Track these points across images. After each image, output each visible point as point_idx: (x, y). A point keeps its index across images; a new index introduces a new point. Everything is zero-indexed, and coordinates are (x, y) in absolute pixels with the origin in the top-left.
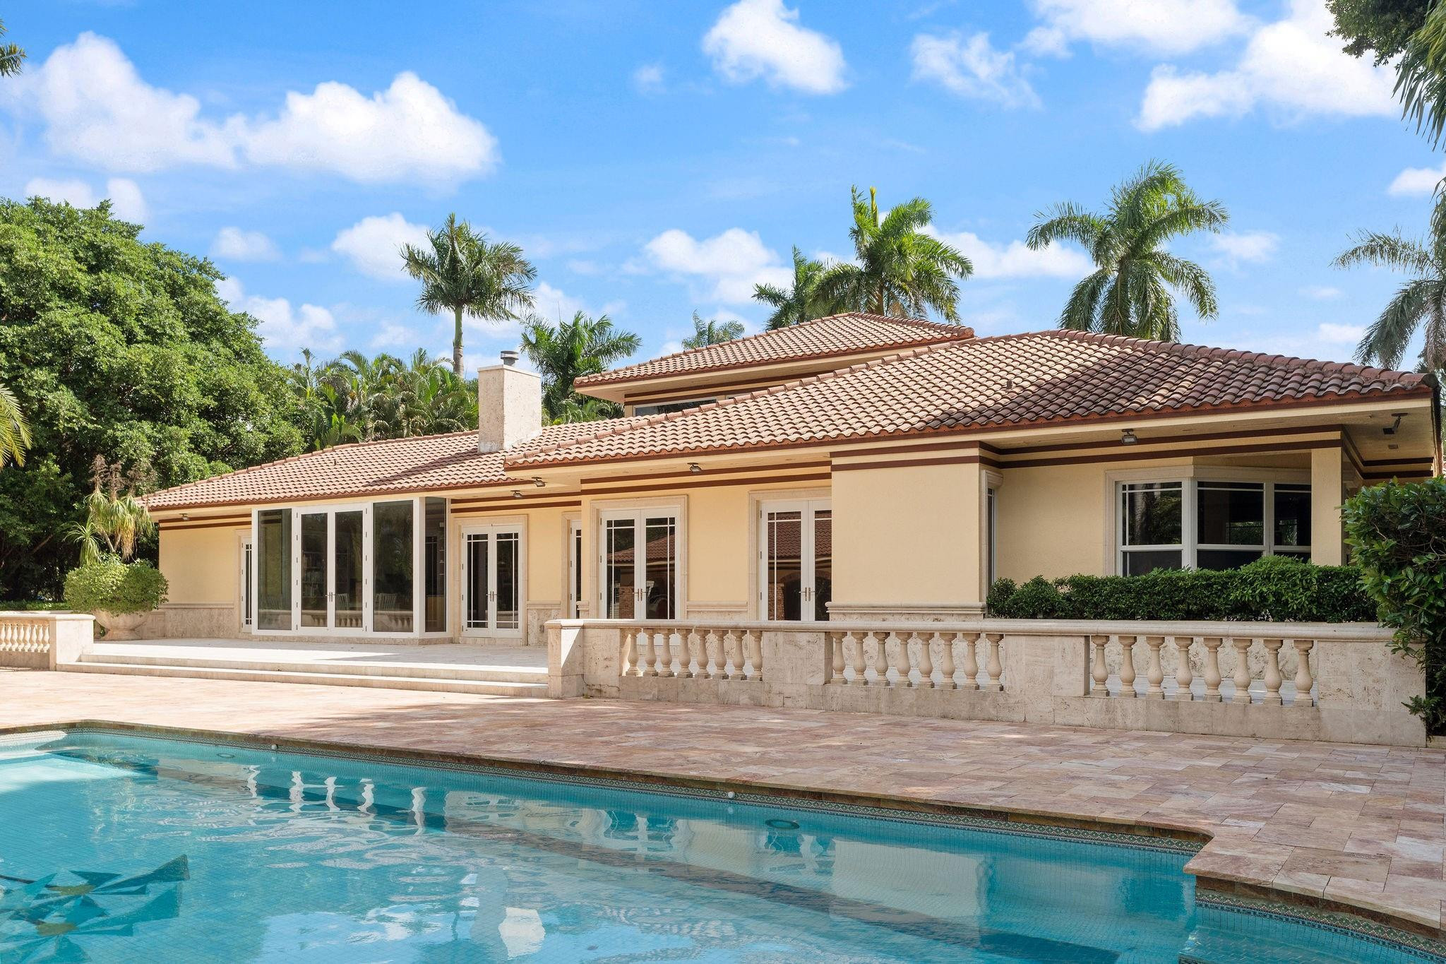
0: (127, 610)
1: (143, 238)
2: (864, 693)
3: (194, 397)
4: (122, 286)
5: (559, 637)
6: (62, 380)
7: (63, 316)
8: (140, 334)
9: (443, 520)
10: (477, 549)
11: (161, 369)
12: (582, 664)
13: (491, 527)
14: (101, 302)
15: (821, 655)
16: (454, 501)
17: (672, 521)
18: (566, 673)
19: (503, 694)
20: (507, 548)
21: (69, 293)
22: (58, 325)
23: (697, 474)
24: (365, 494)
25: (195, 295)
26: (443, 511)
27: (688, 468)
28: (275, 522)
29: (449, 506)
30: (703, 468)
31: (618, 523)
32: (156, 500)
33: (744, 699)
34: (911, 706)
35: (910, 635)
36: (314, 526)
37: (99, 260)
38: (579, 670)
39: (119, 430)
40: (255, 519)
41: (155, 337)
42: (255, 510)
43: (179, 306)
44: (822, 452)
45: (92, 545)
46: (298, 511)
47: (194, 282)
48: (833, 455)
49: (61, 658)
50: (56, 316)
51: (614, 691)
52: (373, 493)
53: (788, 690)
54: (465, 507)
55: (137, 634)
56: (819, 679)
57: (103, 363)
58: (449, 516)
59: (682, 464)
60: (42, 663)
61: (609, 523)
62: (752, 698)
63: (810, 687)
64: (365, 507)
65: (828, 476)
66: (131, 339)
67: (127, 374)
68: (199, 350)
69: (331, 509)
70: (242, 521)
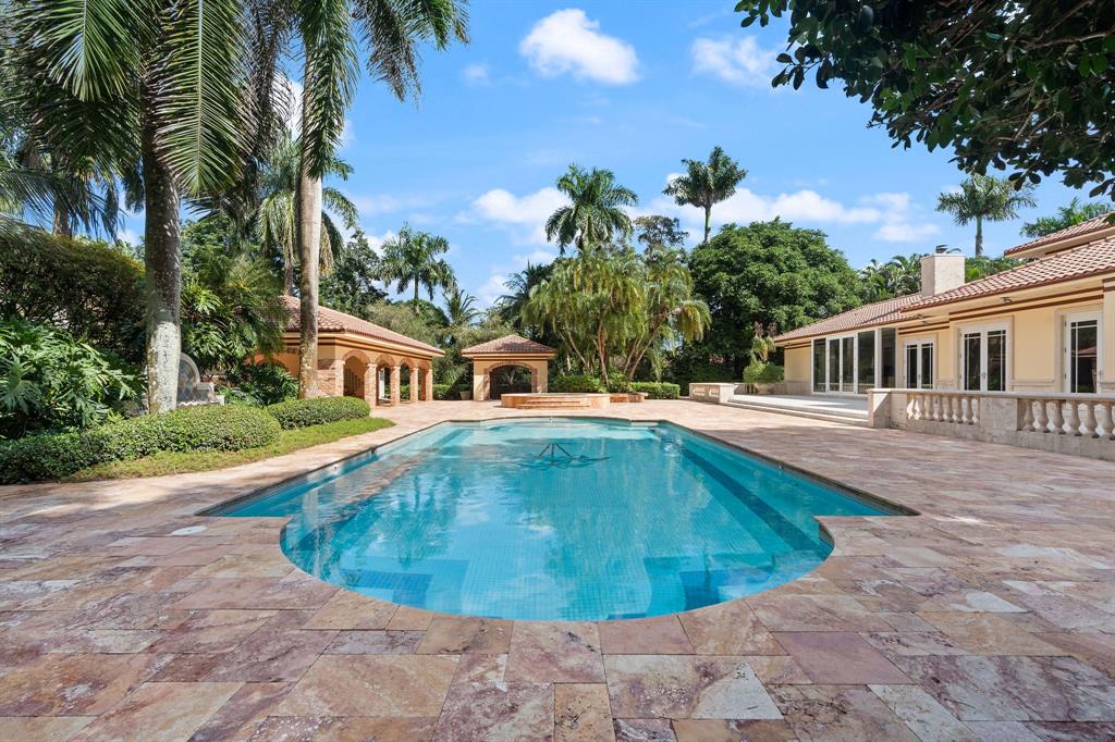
0: (766, 383)
1: (793, 228)
2: (1043, 438)
3: (807, 291)
4: (778, 251)
5: (872, 397)
6: (754, 293)
7: (753, 268)
8: (785, 268)
9: (894, 338)
10: (912, 352)
11: (791, 283)
12: (889, 411)
13: (918, 341)
14: (770, 259)
15: (1014, 413)
16: (900, 329)
17: (1004, 332)
18: (876, 415)
19: (850, 424)
20: (927, 351)
21: (756, 258)
22: (751, 272)
23: (1009, 304)
24: (854, 329)
25: (812, 247)
26: (894, 335)
27: (1002, 302)
28: (820, 344)
29: (897, 332)
30: (1014, 300)
31: (971, 335)
32: (776, 339)
33: (969, 435)
34: (1076, 449)
35: (1064, 401)
36: (835, 343)
37: (770, 242)
38: (886, 414)
39: (774, 310)
40: (812, 344)
41: (792, 269)
42: (812, 339)
43: (804, 254)
44: (1096, 281)
45: (754, 356)
46: (829, 338)
47: (811, 241)
48: (1104, 281)
49: (722, 401)
50: (750, 269)
51: (904, 427)
52: (857, 328)
53: (995, 433)
54: (906, 331)
55: (771, 393)
56: (1014, 427)
57: (768, 284)
58: (897, 337)
59: (997, 299)
60: (716, 402)
61: (966, 336)
62: (974, 435)
63: (1008, 431)
64: (854, 335)
65: (1102, 297)
66: (781, 272)
67: (777, 287)
68: (812, 271)
69: (841, 337)
70: (807, 345)
